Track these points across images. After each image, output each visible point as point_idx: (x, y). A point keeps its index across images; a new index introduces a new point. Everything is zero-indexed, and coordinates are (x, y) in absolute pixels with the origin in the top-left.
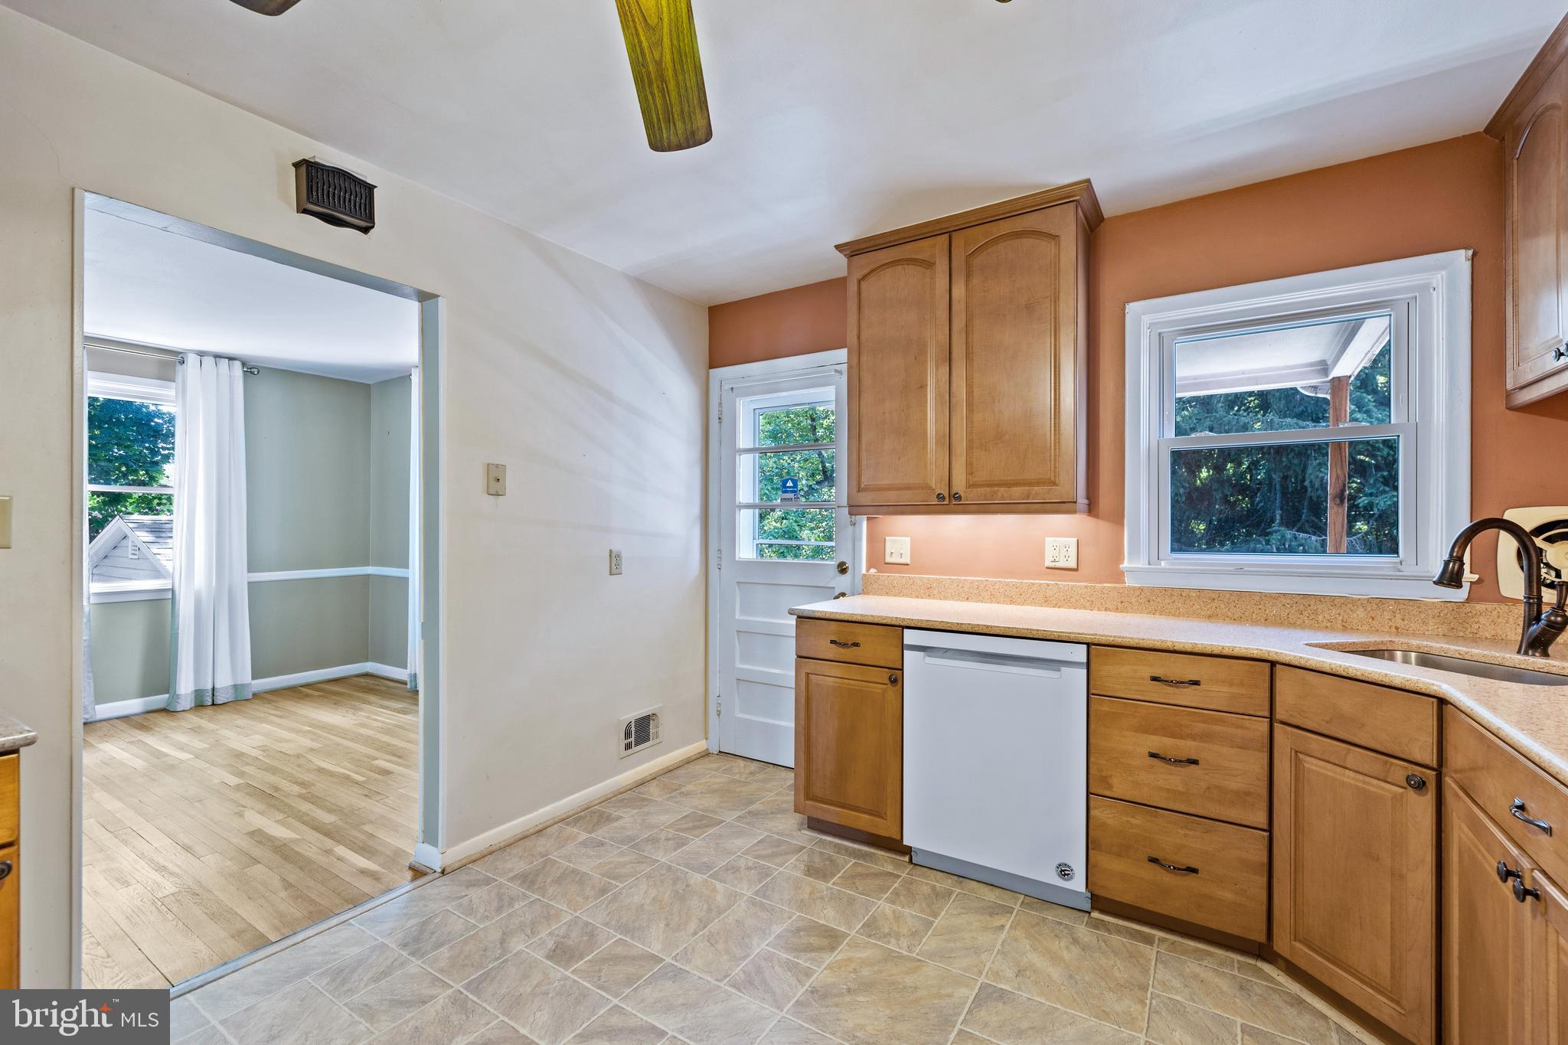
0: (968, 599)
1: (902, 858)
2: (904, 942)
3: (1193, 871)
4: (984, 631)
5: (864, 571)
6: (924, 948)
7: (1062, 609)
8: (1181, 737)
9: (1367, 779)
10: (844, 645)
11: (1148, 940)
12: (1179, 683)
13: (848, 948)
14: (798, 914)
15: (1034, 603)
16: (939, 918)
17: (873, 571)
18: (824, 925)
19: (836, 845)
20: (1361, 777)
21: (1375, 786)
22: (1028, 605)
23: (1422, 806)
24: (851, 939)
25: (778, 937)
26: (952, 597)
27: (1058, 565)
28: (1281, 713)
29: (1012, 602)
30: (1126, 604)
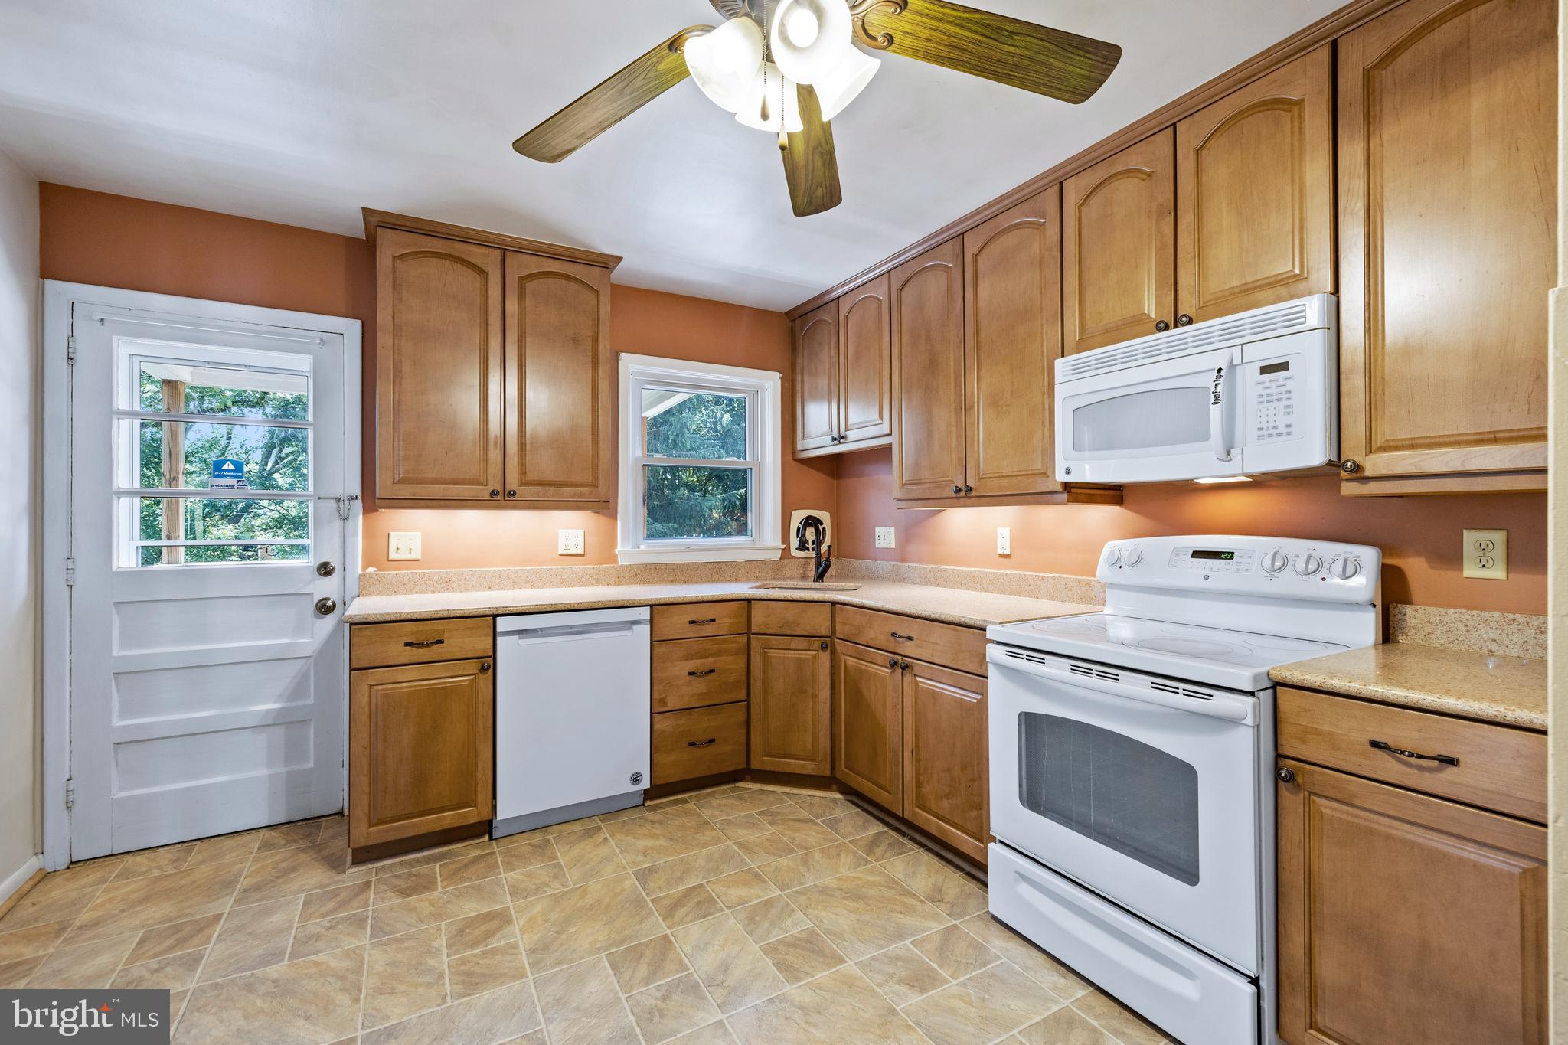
0: (490, 588)
1: (481, 840)
2: (555, 884)
3: (712, 741)
4: (576, 608)
5: (360, 571)
6: (573, 879)
7: (575, 588)
8: (706, 657)
9: (800, 652)
10: (421, 645)
11: (684, 801)
12: (703, 623)
13: (520, 914)
14: (443, 923)
15: (552, 585)
16: (560, 857)
17: (371, 570)
18: (478, 915)
19: (401, 863)
20: (797, 652)
21: (805, 655)
22: (546, 587)
23: (825, 657)
24: (514, 908)
25: (449, 946)
26: (474, 588)
27: (569, 552)
28: (755, 629)
29: (533, 587)
30: (621, 579)
